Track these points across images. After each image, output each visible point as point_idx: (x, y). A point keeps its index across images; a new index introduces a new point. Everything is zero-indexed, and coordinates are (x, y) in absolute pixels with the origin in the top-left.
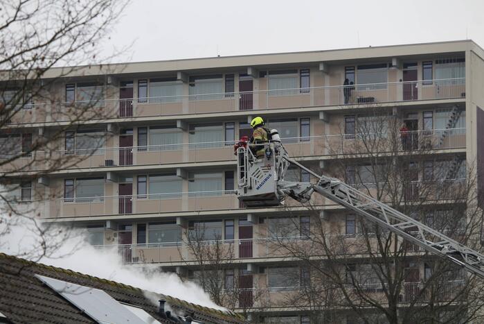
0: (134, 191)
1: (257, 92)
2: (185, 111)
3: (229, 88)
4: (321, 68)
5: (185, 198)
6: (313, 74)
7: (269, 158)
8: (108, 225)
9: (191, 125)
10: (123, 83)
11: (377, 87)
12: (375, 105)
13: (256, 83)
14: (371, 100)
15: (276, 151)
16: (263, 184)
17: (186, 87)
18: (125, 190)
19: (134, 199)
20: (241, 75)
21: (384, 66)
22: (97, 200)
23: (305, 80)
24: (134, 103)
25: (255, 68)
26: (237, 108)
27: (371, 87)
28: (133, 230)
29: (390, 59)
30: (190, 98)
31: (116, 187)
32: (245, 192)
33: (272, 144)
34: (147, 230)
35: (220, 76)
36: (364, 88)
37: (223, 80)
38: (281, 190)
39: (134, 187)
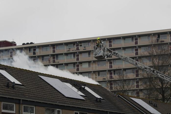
0: (113, 63)
1: (139, 40)
2: (123, 45)
3: (133, 40)
4: (152, 35)
5: (124, 64)
6: (151, 36)
7: (101, 47)
8: (107, 71)
9: (124, 48)
10: (110, 40)
11: (165, 38)
12: (164, 42)
13: (138, 39)
14: (163, 41)
15: (103, 46)
16: (99, 53)
17: (123, 40)
18: (111, 63)
19: (113, 65)
20: (135, 37)
21: (166, 34)
22: (104, 65)
23: (149, 37)
24: (112, 44)
25: (138, 35)
26: (134, 44)
27: (163, 38)
28: (113, 72)
29: (167, 32)
30: (124, 42)
31: (109, 63)
32: (95, 56)
33: (101, 44)
34: (116, 72)
35: (131, 37)
36: (162, 39)
37: (131, 38)
38: (104, 55)
39: (113, 62)
